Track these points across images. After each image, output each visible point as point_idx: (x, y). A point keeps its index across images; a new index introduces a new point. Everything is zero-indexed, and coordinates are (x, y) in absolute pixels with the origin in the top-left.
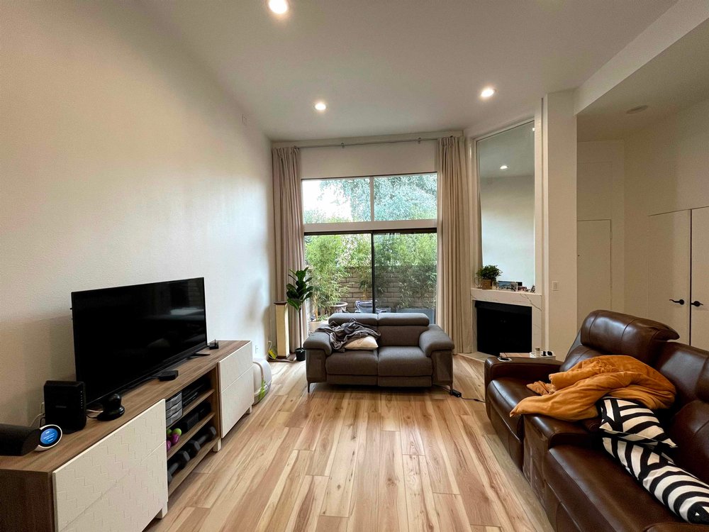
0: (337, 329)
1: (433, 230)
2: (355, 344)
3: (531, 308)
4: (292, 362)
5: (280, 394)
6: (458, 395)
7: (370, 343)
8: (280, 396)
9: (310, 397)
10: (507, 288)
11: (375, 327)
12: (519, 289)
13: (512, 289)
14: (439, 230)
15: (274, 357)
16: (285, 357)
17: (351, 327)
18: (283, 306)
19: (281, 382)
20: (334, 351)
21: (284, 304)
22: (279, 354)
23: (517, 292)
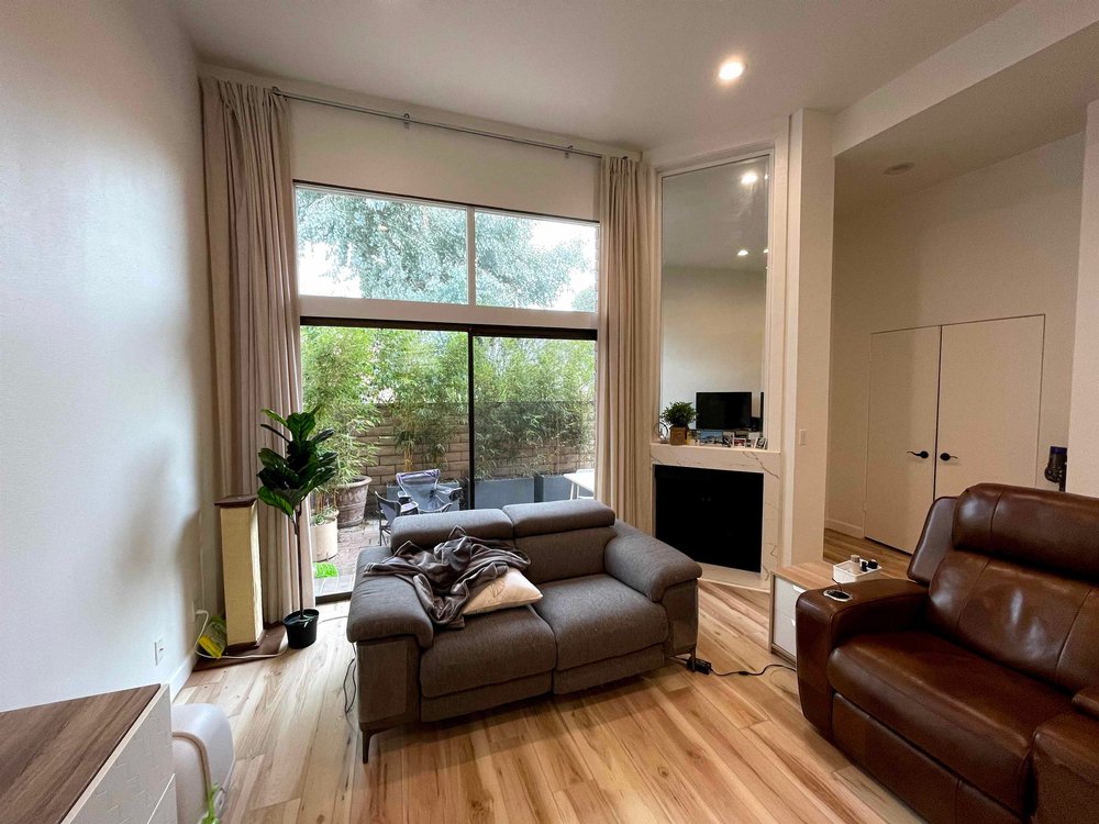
0: (424, 560)
1: (590, 334)
2: (486, 599)
3: (762, 475)
4: (275, 655)
5: (270, 798)
6: (705, 669)
7: (522, 591)
8: (270, 810)
9: (378, 779)
10: (716, 442)
11: (509, 543)
12: (736, 443)
13: (724, 443)
14: (601, 334)
15: (215, 652)
16: (252, 646)
17: (462, 553)
18: (245, 510)
19: (261, 743)
20: (440, 629)
21: (247, 504)
22: (233, 640)
23: (733, 448)
